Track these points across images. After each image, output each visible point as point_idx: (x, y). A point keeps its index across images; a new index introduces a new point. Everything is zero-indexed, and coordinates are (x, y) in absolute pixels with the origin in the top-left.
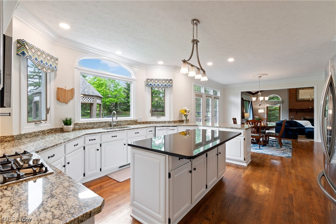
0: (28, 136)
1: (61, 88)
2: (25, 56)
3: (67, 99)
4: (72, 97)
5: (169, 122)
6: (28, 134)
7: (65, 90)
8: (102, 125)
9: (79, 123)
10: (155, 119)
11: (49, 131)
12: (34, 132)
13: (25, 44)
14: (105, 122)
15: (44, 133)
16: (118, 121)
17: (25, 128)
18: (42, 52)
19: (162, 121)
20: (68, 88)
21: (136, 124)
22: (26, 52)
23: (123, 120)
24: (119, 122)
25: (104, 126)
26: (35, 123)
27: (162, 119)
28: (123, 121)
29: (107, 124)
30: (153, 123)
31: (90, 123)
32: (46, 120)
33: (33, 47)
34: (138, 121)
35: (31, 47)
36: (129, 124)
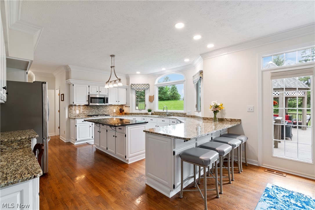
1: (150, 96)
3: (152, 101)
13: (132, 85)
15: (142, 114)
17: (134, 111)
18: (139, 85)
20: (152, 95)
21: (185, 116)
22: (132, 88)
26: (139, 110)
27: (200, 114)
32: (145, 109)
33: (135, 84)
34: (187, 114)
35: (134, 85)
36: (179, 116)
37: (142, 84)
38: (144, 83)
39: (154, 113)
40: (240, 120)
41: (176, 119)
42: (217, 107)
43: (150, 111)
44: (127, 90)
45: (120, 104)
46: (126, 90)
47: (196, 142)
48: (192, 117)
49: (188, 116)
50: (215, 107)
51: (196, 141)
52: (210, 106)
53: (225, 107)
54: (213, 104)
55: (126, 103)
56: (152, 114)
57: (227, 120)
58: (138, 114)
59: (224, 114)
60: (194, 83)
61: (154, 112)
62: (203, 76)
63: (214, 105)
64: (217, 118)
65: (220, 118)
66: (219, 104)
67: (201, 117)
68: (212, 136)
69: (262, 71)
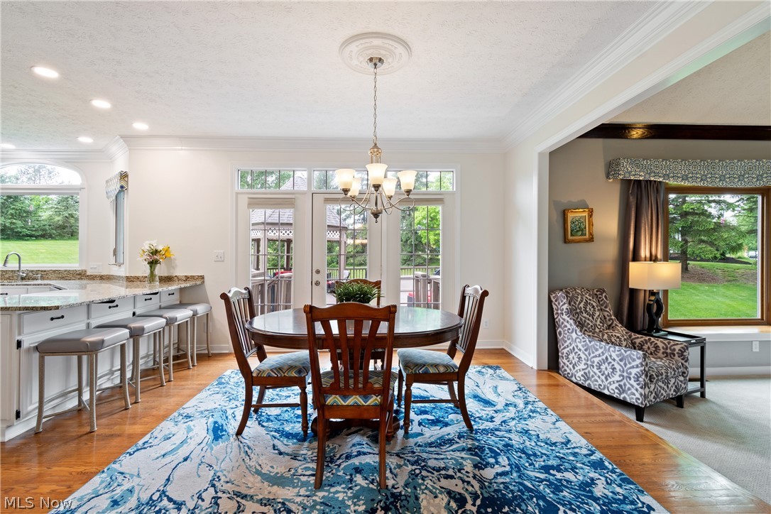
16: (39, 270)
21: (80, 279)
24: (40, 273)
29: (16, 275)
34: (88, 273)
36: (63, 278)
40: (202, 277)
41: (50, 285)
42: (156, 252)
47: (89, 321)
48: (102, 278)
49: (92, 278)
50: (152, 253)
51: (88, 318)
52: (141, 252)
53: (174, 253)
54: (146, 247)
57: (179, 279)
59: (174, 268)
60: (108, 198)
62: (127, 184)
63: (149, 249)
64: (155, 276)
65: (166, 275)
66: (160, 248)
67: (122, 277)
68: (134, 310)
69: (237, 194)
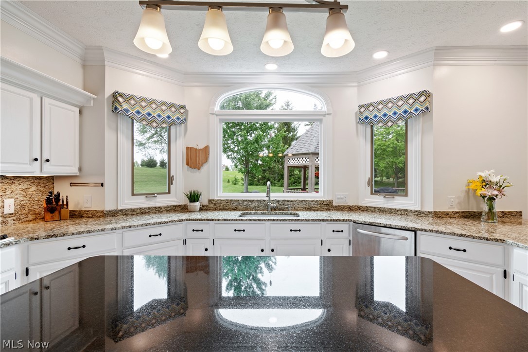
0: (130, 213)
1: (191, 148)
2: (117, 112)
3: (199, 163)
4: (206, 160)
5: (419, 214)
6: (128, 209)
7: (196, 149)
8: (253, 206)
9: (214, 200)
10: (379, 201)
11: (169, 208)
12: (140, 209)
13: (118, 96)
14: (258, 201)
15: (158, 210)
16: (285, 200)
17: (126, 202)
18: (150, 102)
19: (398, 207)
20: (201, 146)
21: (328, 210)
22: (118, 106)
23: (295, 199)
24: (286, 203)
25: (255, 207)
26: (146, 197)
27: (398, 202)
28: (295, 201)
29: (262, 204)
30: (375, 211)
31: (231, 200)
32: (169, 193)
33: (132, 97)
34: (334, 204)
35: (128, 98)
37: (164, 103)
38: (169, 100)
39: (212, 205)
41: (351, 221)
43: (194, 197)
44: (85, 112)
45: (49, 170)
46: (80, 112)
55: (80, 169)
56: (202, 209)
58: (142, 212)
61: (210, 201)
